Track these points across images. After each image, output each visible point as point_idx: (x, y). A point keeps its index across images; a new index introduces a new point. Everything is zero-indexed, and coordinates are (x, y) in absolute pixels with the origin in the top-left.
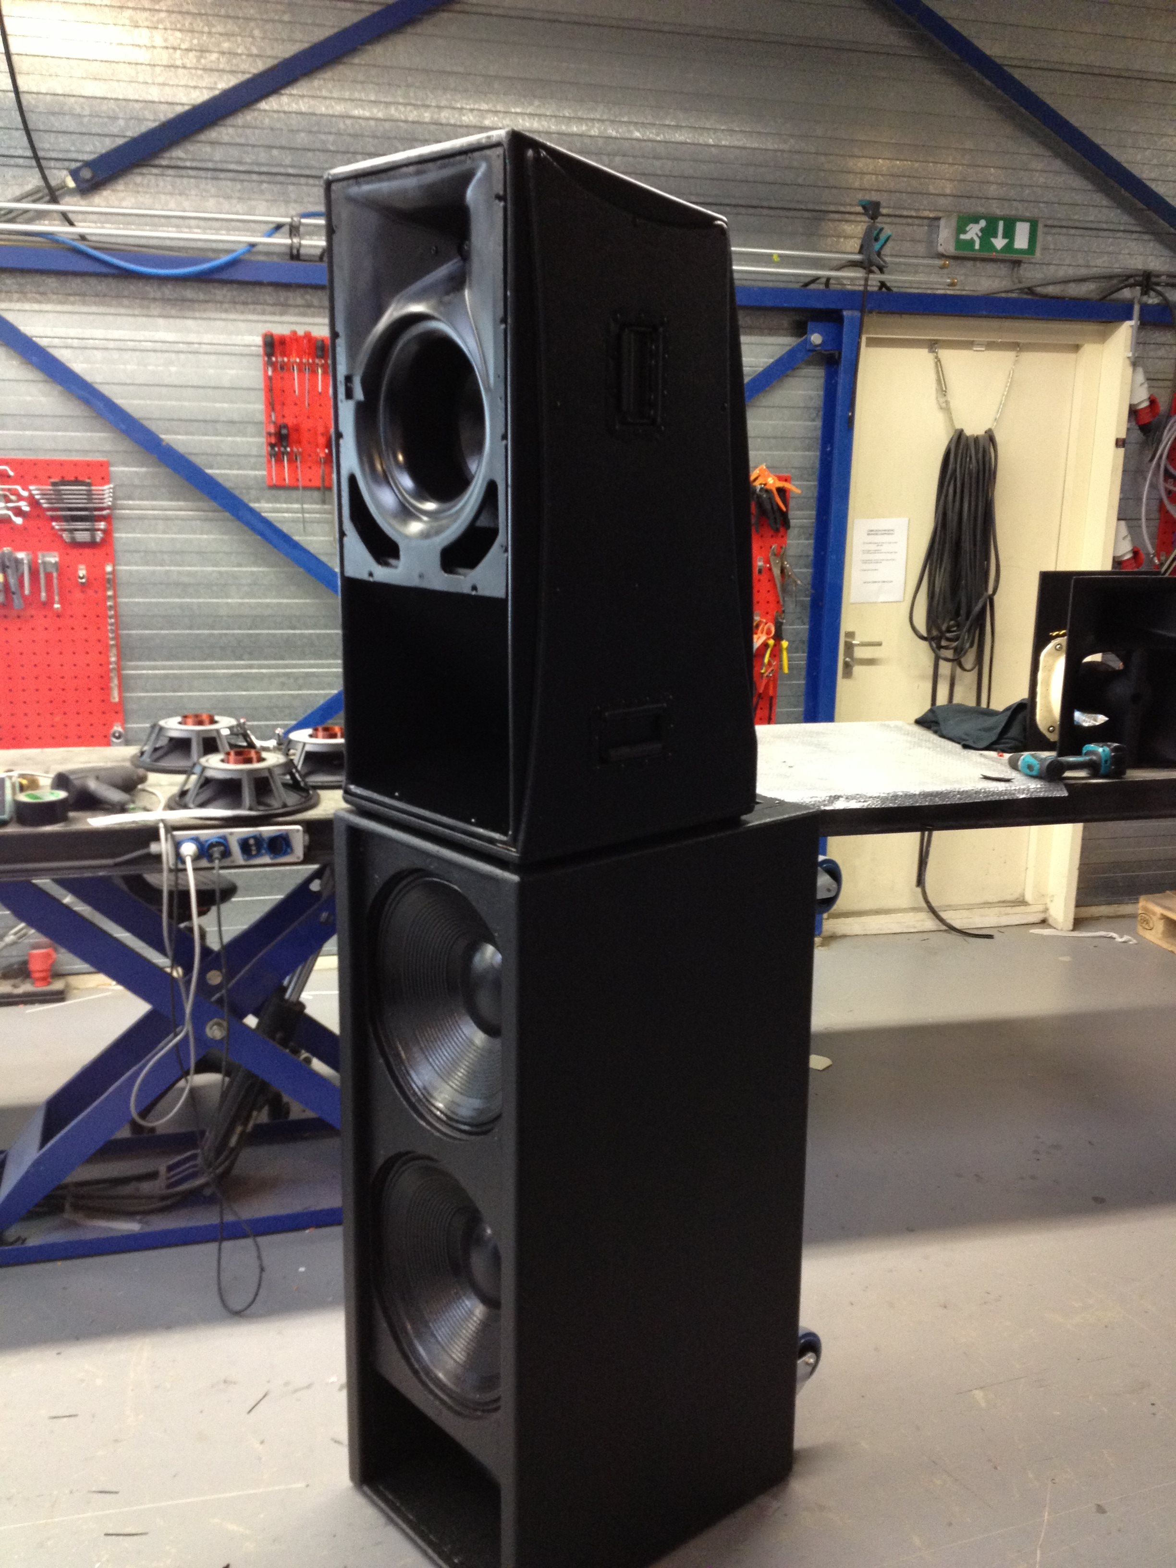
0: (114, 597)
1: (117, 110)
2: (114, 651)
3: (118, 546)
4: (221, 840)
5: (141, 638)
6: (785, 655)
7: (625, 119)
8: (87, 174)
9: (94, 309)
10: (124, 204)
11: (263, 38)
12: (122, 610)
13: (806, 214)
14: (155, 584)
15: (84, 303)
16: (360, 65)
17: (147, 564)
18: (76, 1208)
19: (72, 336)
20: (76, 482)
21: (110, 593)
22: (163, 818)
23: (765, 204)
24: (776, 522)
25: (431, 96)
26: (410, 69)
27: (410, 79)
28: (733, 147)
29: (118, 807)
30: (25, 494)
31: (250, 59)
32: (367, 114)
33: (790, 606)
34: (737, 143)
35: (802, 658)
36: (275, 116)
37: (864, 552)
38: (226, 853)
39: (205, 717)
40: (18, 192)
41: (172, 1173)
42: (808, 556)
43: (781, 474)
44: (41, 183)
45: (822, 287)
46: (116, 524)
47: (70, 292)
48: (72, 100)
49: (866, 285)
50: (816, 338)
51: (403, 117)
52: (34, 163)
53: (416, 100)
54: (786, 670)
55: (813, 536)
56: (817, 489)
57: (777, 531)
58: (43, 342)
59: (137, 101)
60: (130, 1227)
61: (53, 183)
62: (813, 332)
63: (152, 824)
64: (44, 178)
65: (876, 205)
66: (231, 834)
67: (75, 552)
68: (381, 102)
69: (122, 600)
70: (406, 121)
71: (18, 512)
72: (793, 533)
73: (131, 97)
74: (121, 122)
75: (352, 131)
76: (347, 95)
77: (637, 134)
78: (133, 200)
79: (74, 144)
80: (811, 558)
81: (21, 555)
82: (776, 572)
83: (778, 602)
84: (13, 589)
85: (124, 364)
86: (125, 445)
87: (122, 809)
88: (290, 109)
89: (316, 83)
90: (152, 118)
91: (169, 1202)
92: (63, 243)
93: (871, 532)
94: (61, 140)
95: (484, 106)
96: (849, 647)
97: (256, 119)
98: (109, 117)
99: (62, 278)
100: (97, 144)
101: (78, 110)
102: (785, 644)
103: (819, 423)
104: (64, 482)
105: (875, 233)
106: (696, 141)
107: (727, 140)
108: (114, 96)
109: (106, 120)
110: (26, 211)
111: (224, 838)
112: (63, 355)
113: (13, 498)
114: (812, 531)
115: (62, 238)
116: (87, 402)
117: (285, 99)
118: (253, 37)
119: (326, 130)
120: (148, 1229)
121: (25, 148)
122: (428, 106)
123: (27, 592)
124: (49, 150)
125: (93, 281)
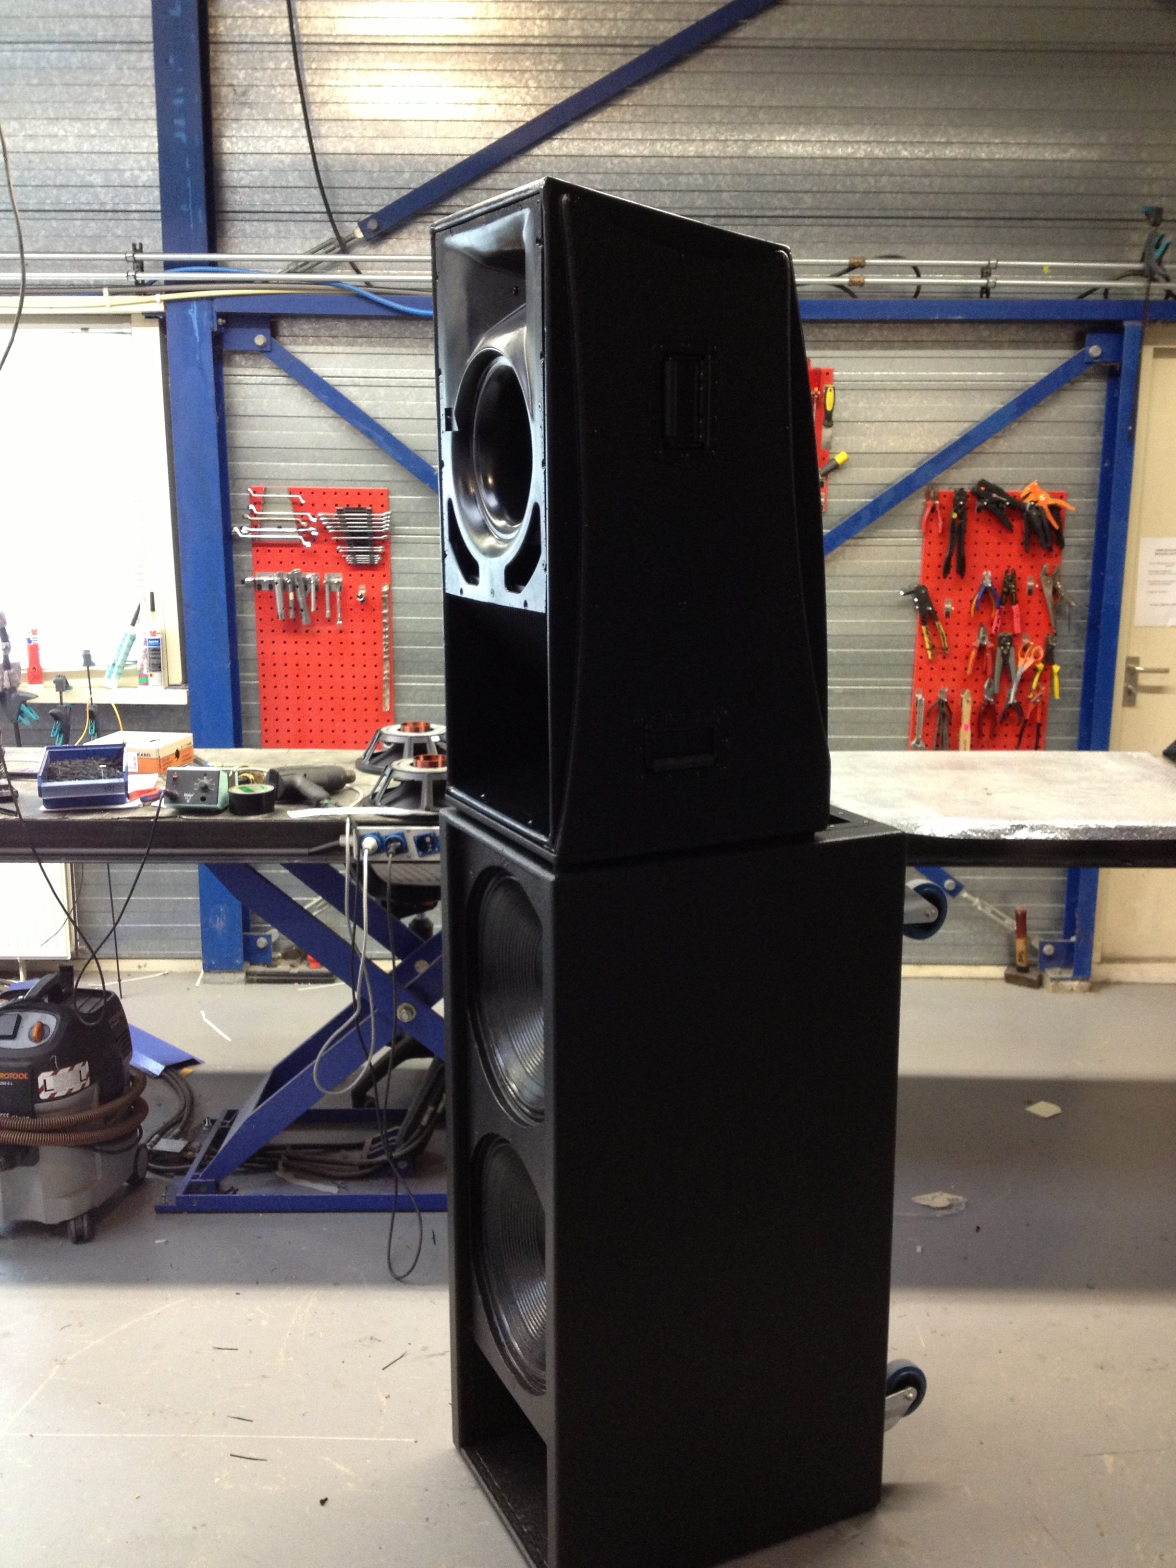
0: (390, 615)
1: (403, 164)
2: (387, 664)
3: (395, 568)
4: (398, 836)
5: (412, 653)
6: (1056, 680)
7: (893, 139)
8: (373, 225)
9: (379, 350)
10: (408, 251)
11: (537, 88)
12: (395, 627)
13: (1086, 223)
14: (425, 603)
15: (371, 344)
16: (628, 105)
17: (419, 584)
18: (287, 1168)
19: (360, 375)
20: (360, 509)
21: (385, 611)
22: (350, 813)
23: (1042, 215)
24: (1047, 541)
25: (696, 131)
26: (675, 106)
27: (676, 116)
28: (1007, 160)
29: (315, 802)
30: (314, 520)
31: (525, 108)
32: (634, 152)
33: (1063, 628)
34: (1010, 156)
35: (1076, 684)
36: (547, 159)
37: (1151, 572)
38: (402, 849)
39: (422, 726)
40: (315, 244)
41: (376, 1145)
42: (1086, 576)
43: (1054, 491)
44: (334, 236)
45: (1101, 297)
46: (394, 548)
47: (358, 334)
48: (365, 157)
49: (1148, 294)
50: (1094, 351)
51: (668, 153)
52: (325, 217)
53: (682, 135)
54: (1057, 696)
55: (1091, 556)
56: (1096, 506)
57: (1050, 550)
58: (332, 381)
59: (421, 155)
60: (331, 1189)
61: (343, 235)
62: (1091, 345)
63: (339, 818)
64: (336, 231)
65: (1159, 211)
66: (408, 831)
67: (356, 574)
68: (647, 140)
69: (396, 618)
70: (671, 157)
71: (308, 536)
72: (1068, 551)
73: (416, 152)
74: (407, 175)
75: (619, 170)
76: (614, 135)
77: (905, 153)
78: (415, 247)
79: (365, 199)
80: (1089, 579)
81: (309, 576)
82: (1048, 592)
83: (1050, 625)
84: (302, 606)
85: (404, 400)
86: (402, 475)
87: (318, 804)
88: (561, 153)
89: (586, 126)
90: (434, 170)
91: (367, 1171)
92: (349, 290)
93: (1159, 552)
94: (353, 195)
95: (749, 137)
96: (1132, 674)
97: (529, 164)
98: (396, 172)
99: (352, 322)
100: (385, 196)
101: (369, 166)
102: (1056, 668)
103: (1100, 438)
104: (349, 510)
105: (1156, 239)
106: (968, 157)
107: (1000, 153)
108: (401, 152)
109: (393, 174)
110: (320, 262)
111: (402, 834)
112: (350, 393)
113: (303, 523)
114: (1091, 550)
115: (349, 285)
116: (369, 435)
117: (555, 143)
118: (528, 87)
119: (595, 170)
120: (344, 1193)
121: (320, 205)
122: (694, 140)
123: (313, 609)
124: (343, 205)
125: (378, 323)
